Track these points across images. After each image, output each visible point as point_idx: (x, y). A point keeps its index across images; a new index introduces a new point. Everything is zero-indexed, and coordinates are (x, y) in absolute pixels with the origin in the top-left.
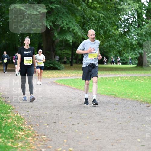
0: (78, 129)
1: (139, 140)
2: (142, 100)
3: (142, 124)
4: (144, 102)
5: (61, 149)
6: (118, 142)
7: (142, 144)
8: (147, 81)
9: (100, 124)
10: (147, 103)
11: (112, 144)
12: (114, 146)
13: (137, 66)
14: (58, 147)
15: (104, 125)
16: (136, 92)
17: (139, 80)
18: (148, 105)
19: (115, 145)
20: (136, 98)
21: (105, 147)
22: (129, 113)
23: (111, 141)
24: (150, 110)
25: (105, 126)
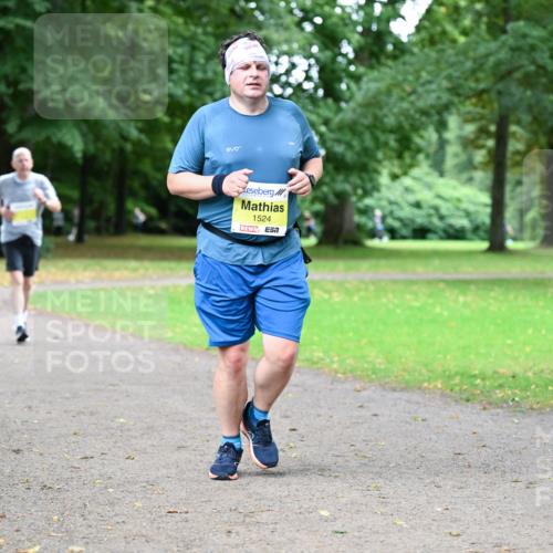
0: (101, 476)
1: (324, 513)
2: (335, 366)
3: (336, 453)
4: (344, 373)
5: (37, 548)
6: (248, 520)
7: (336, 529)
8: (356, 298)
9: (184, 455)
10: (356, 378)
11: (229, 528)
12: (233, 535)
13: (320, 243)
14: (29, 540)
15: (199, 457)
16: (316, 339)
17: (326, 296)
18: (358, 387)
19: (237, 533)
20: (315, 359)
21: (200, 539)
22: (289, 413)
23: (226, 519)
24: (366, 405)
25: (201, 461)
